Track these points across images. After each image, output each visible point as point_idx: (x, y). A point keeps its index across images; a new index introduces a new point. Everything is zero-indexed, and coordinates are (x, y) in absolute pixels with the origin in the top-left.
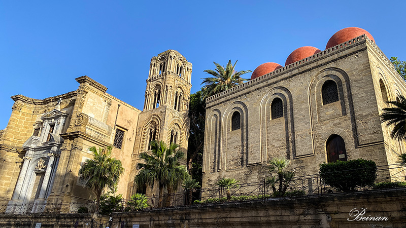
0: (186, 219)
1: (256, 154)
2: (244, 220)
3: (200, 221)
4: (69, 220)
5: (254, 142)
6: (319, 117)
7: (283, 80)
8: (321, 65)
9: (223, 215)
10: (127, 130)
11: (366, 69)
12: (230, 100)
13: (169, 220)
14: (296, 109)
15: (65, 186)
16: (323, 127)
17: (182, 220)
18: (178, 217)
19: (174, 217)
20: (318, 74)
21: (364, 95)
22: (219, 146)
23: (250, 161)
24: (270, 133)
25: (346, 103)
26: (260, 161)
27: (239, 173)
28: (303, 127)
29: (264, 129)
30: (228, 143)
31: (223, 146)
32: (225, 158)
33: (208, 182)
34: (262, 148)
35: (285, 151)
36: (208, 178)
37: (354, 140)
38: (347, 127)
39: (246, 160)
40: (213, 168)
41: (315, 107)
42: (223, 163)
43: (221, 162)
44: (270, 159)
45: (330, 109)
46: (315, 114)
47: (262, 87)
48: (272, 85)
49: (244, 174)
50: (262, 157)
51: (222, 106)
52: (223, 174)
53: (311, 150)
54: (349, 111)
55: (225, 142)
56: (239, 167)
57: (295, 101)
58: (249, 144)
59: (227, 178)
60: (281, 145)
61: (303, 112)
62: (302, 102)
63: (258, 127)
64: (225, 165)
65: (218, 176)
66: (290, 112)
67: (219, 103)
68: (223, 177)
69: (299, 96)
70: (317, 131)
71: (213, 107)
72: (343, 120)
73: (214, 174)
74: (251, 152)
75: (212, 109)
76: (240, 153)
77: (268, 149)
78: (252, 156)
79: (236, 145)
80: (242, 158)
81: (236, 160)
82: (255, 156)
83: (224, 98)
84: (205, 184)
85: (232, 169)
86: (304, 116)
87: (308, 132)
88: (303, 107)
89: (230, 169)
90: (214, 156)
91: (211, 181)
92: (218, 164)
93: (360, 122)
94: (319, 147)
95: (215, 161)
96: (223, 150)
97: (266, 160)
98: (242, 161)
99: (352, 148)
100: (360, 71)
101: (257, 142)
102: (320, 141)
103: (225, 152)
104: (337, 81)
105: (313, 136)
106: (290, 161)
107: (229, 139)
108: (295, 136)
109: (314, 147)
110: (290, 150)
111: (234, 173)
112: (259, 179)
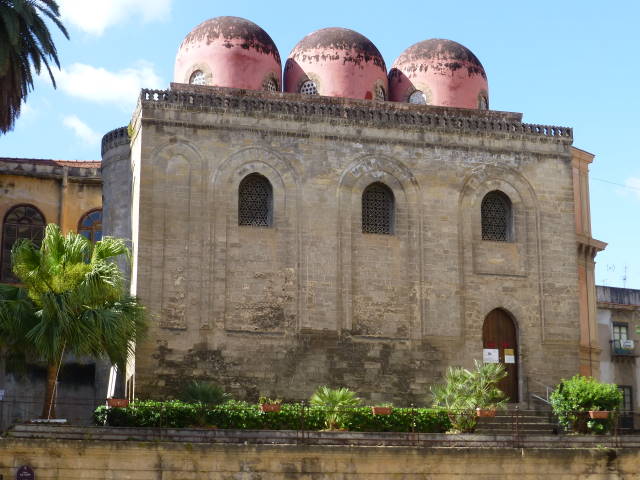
0: (304, 473)
1: (325, 309)
6: (475, 265)
7: (402, 142)
8: (491, 151)
11: (567, 200)
12: (241, 130)
14: (430, 229)
16: (483, 288)
19: (260, 466)
21: (560, 248)
22: (201, 258)
23: (307, 322)
24: (360, 264)
25: (528, 252)
26: (333, 328)
27: (272, 347)
28: (444, 275)
29: (347, 252)
30: (232, 258)
31: (216, 261)
32: (222, 297)
33: (158, 352)
34: (340, 295)
35: (398, 317)
36: (158, 341)
37: (536, 330)
38: (527, 301)
39: (292, 317)
40: (176, 317)
41: (468, 239)
42: (216, 310)
43: (210, 305)
44: (358, 327)
45: (499, 255)
46: (469, 254)
47: (345, 139)
48: (372, 146)
49: (285, 351)
50: (341, 320)
51: (209, 138)
52: (216, 340)
53: (457, 329)
54: (533, 270)
55: (223, 251)
56: (269, 330)
57: (428, 209)
58: (304, 278)
59: (230, 353)
60: (386, 300)
61: (444, 242)
62: (444, 219)
63: (331, 240)
64: (222, 315)
65: (197, 342)
66: (415, 230)
67: (197, 124)
68: (215, 347)
69: (437, 201)
70: (470, 293)
71: (172, 129)
72: (520, 284)
73: (182, 333)
74: (310, 299)
75: (169, 133)
76: (272, 293)
77: (354, 302)
78: (313, 310)
79: (260, 268)
80: (278, 309)
81: (261, 309)
82: (323, 314)
83: (215, 117)
84: (149, 359)
85: (247, 332)
86: (446, 252)
87: (454, 290)
88: (445, 230)
89: (242, 332)
90: (178, 282)
91: (170, 351)
92: (194, 309)
93: (549, 299)
94: (471, 326)
95: (182, 296)
96: (214, 272)
97: (349, 327)
98: (278, 316)
99: (530, 344)
100: (558, 199)
101: (328, 279)
102: (475, 313)
103: (222, 280)
104: (514, 198)
105: (463, 301)
106: (408, 343)
107: (234, 245)
108: (424, 290)
109: (463, 325)
110: (411, 319)
111: (253, 344)
112: (330, 370)
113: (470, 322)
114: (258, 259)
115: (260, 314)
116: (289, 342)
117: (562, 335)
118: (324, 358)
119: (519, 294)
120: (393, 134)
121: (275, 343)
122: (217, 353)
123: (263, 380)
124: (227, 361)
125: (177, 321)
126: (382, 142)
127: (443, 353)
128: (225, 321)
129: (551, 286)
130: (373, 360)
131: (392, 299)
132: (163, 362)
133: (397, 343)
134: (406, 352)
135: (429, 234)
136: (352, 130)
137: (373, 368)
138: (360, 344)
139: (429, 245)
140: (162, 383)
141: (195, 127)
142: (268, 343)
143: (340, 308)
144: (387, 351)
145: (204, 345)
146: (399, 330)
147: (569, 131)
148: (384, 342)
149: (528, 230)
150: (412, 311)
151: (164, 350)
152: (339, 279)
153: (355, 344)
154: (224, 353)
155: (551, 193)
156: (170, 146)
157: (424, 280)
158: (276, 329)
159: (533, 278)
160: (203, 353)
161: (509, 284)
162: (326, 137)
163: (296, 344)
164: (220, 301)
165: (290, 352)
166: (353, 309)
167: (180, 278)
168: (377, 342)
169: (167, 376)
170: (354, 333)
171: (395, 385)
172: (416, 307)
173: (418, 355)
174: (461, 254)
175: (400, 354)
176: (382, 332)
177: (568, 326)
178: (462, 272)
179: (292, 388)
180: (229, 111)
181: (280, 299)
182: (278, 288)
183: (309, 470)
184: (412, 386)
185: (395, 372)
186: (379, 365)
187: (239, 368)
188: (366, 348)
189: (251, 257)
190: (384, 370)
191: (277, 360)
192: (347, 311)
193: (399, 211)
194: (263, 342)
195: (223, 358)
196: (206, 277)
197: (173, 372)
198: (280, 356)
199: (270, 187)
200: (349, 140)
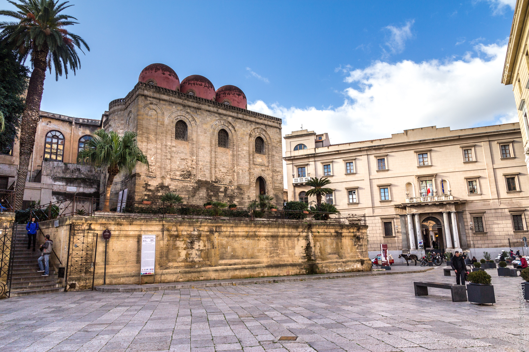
0: (216, 231)
1: (206, 173)
2: (270, 234)
3: (232, 233)
5: (204, 161)
6: (253, 161)
7: (231, 116)
8: (258, 123)
9: (254, 230)
11: (280, 143)
12: (176, 103)
13: (194, 230)
14: (240, 147)
16: (256, 169)
17: (211, 232)
18: (206, 229)
19: (201, 229)
20: (255, 129)
21: (278, 158)
22: (161, 150)
23: (200, 177)
24: (217, 158)
25: (269, 158)
26: (209, 180)
27: (187, 186)
28: (244, 164)
29: (213, 153)
30: (173, 151)
31: (167, 152)
32: (169, 166)
33: (145, 186)
34: (211, 168)
35: (230, 177)
36: (145, 181)
37: (271, 184)
38: (268, 175)
39: (194, 175)
40: (152, 172)
41: (251, 152)
42: (167, 170)
43: (165, 168)
44: (217, 180)
45: (260, 159)
46: (251, 157)
47: (213, 112)
48: (222, 116)
49: (192, 188)
50: (211, 177)
51: (165, 105)
52: (167, 182)
53: (248, 183)
54: (270, 165)
55: (170, 148)
56: (186, 179)
57: (239, 140)
58: (199, 161)
59: (172, 187)
60: (226, 171)
61: (244, 152)
62: (244, 145)
63: (208, 148)
64: (169, 173)
65: (160, 182)
66: (235, 147)
67: (160, 98)
68: (166, 185)
69: (242, 138)
70: (252, 171)
71: (151, 99)
72: (266, 169)
73: (154, 179)
74: (201, 169)
75: (150, 100)
76: (188, 166)
77: (215, 171)
78: (202, 173)
79: (183, 156)
80: (189, 172)
81: (183, 171)
82: (205, 174)
83: (167, 97)
84: (141, 188)
85: (178, 180)
86: (245, 156)
87: (247, 169)
88: (244, 148)
89: (176, 179)
90: (152, 159)
91: (150, 185)
92: (159, 169)
93: (275, 174)
94: (252, 182)
95: (154, 164)
96: (166, 156)
97: (214, 180)
98: (189, 175)
99: (269, 189)
100: (277, 142)
101: (207, 162)
102: (253, 178)
103: (169, 159)
104: (265, 140)
105: (250, 173)
106: (233, 187)
107: (173, 146)
108: (238, 169)
109: (250, 182)
110: (233, 178)
111: (180, 185)
112: (207, 195)
113: (252, 181)
114: (182, 152)
115: (183, 173)
116: (193, 184)
117: (279, 187)
118: (205, 190)
119: (266, 172)
120: (228, 113)
121: (188, 184)
122: (168, 187)
123: (184, 198)
124: (171, 190)
125: (152, 174)
126: (225, 115)
127: (244, 191)
128: (170, 175)
129: (276, 170)
130: (222, 192)
131: (228, 171)
132: (147, 190)
133: (229, 186)
134: (232, 190)
135: (240, 149)
136: (215, 109)
137: (222, 195)
138: (217, 186)
139: (239, 153)
140: (146, 198)
141: (160, 99)
142: (186, 184)
143: (211, 173)
144: (226, 189)
145: (162, 183)
146: (230, 182)
147: (281, 119)
148: (225, 186)
149: (269, 151)
150: (234, 176)
151: (147, 185)
152: (211, 162)
153: (216, 186)
154: (170, 187)
155: (276, 139)
156: (150, 106)
157: (238, 165)
158: (189, 179)
159: (270, 167)
160: (162, 186)
161: (263, 168)
162: (207, 111)
163: (196, 185)
164: (168, 167)
165: (194, 188)
166: (215, 173)
167: (153, 157)
168: (223, 186)
169: (148, 195)
170: (216, 182)
171: (228, 201)
172: (235, 174)
173: (236, 191)
174: (249, 157)
175: (230, 191)
176: (224, 183)
177: (280, 184)
178: (249, 163)
179: (194, 201)
180: (172, 96)
181: (190, 168)
182: (189, 164)
183: (218, 230)
184: (234, 202)
185: (228, 197)
186: (223, 194)
187: (175, 193)
188: (220, 188)
189: (180, 152)
190: (226, 196)
191: (189, 191)
192: (213, 175)
193: (230, 140)
194: (184, 184)
195: (169, 189)
196: (163, 157)
197: (150, 193)
198: (190, 189)
199: (186, 126)
200: (214, 113)
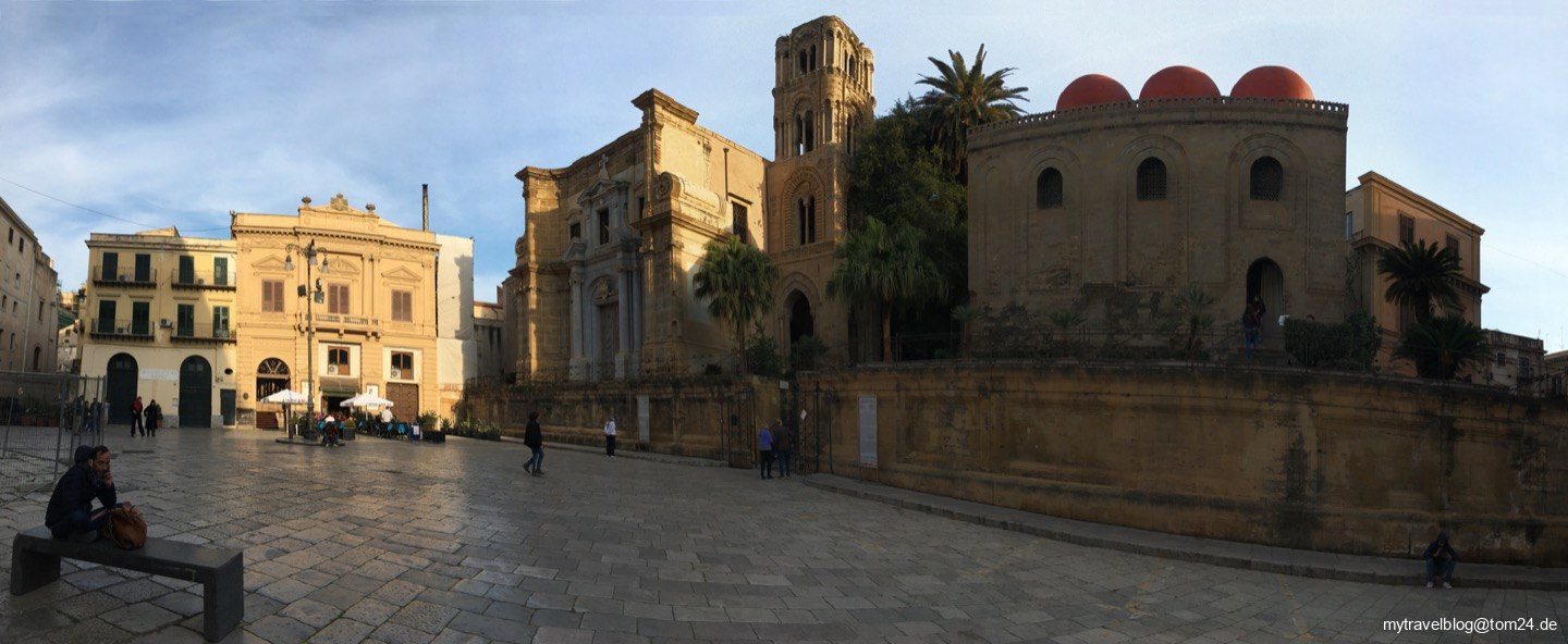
1: (1103, 266)
4: (702, 390)
5: (1098, 240)
10: (750, 203)
15: (670, 324)
23: (1089, 278)
24: (1134, 227)
26: (1110, 281)
27: (1062, 300)
29: (1122, 218)
30: (1032, 235)
31: (1020, 239)
32: (1025, 266)
33: (984, 311)
34: (1116, 254)
35: (1168, 268)
36: (984, 303)
39: (1077, 275)
41: (1235, 199)
42: (1021, 275)
44: (1132, 279)
46: (1235, 212)
48: (1146, 128)
49: (1072, 303)
50: (1116, 275)
52: (1021, 299)
53: (1222, 276)
55: (1025, 231)
56: (1060, 287)
57: (1197, 175)
58: (1086, 243)
59: (1031, 308)
60: (1157, 254)
61: (1211, 202)
62: (1212, 182)
63: (1109, 210)
64: (1025, 279)
66: (1184, 194)
70: (1235, 246)
74: (1090, 259)
77: (1129, 259)
78: (1093, 268)
82: (1101, 271)
85: (1044, 290)
86: (1213, 210)
87: (1219, 242)
88: (1213, 191)
89: (1040, 290)
92: (1006, 277)
96: (1019, 248)
97: (1124, 280)
98: (1067, 275)
101: (1105, 241)
105: (1228, 252)
106: (1176, 290)
107: (1033, 225)
108: (1191, 244)
110: (1178, 270)
112: (1109, 316)
116: (1075, 295)
118: (1103, 306)
121: (1064, 296)
122: (1023, 308)
124: (1029, 314)
128: (1027, 283)
133: (1166, 290)
134: (1173, 298)
138: (1134, 293)
142: (1059, 297)
143: (1116, 264)
144: (1156, 298)
145: (1013, 303)
146: (1169, 279)
148: (1155, 289)
150: (1179, 262)
151: (988, 310)
152: (1115, 240)
153: (1130, 293)
154: (1027, 308)
157: (1190, 234)
158: (1065, 286)
160: (1013, 309)
163: (1081, 295)
165: (1076, 303)
166: (1127, 265)
168: (1148, 290)
170: (1128, 284)
172: (1183, 258)
174: (1228, 212)
175: (1168, 300)
176: (1153, 282)
181: (1068, 262)
182: (1066, 254)
185: (1163, 315)
186: (1149, 310)
187: (1037, 318)
188: (1140, 296)
190: (1155, 313)
192: (1122, 267)
194: (1055, 298)
195: (1026, 312)
198: (1068, 308)
